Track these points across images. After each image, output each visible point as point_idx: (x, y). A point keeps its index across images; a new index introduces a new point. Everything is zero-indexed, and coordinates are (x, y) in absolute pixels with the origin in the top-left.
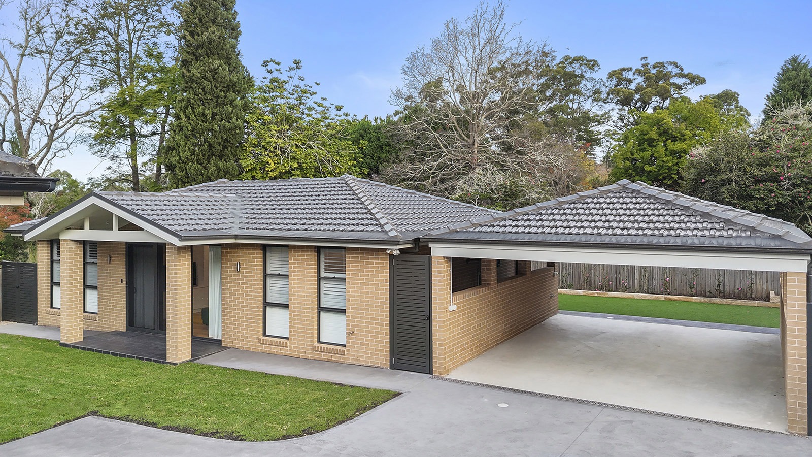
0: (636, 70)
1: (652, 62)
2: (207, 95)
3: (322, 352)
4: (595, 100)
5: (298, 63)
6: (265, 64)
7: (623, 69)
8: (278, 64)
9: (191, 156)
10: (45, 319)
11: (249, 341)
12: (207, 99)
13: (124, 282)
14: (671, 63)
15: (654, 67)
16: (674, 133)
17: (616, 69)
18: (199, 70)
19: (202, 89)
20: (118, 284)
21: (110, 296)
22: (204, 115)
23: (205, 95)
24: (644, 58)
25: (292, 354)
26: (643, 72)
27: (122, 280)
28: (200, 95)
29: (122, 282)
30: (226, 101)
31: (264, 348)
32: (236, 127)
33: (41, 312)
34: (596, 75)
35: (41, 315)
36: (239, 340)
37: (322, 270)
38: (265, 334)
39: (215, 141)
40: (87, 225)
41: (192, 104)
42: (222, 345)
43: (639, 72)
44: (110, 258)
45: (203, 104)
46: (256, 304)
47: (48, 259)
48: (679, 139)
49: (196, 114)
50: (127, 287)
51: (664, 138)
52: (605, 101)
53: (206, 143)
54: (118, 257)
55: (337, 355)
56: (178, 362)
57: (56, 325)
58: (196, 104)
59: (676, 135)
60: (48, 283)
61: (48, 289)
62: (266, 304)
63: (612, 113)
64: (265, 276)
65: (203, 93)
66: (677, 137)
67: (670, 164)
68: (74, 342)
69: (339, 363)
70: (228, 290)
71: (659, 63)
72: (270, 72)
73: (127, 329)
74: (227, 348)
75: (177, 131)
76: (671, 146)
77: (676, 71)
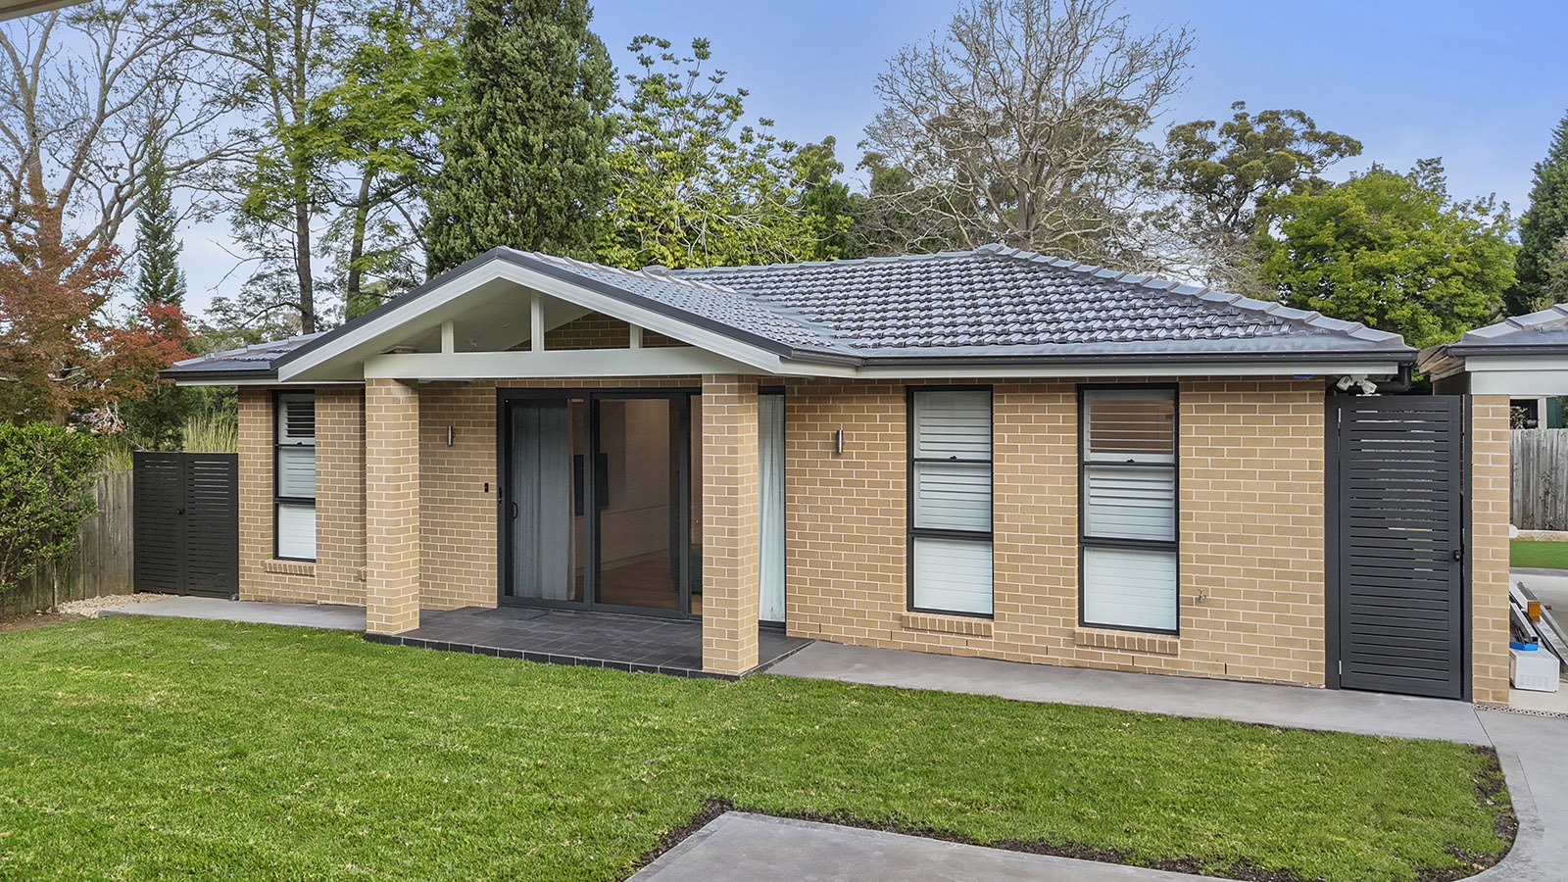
0: (1225, 125)
1: (1253, 111)
2: (533, 101)
3: (1102, 647)
4: (1145, 183)
5: (703, 46)
6: (635, 47)
7: (1198, 125)
8: (664, 45)
9: (500, 235)
10: (263, 584)
11: (872, 624)
12: (533, 111)
13: (493, 491)
14: (1292, 114)
15: (1261, 120)
16: (1368, 234)
17: (1185, 124)
18: (517, 45)
19: (522, 88)
20: (476, 495)
21: (451, 525)
22: (526, 146)
23: (529, 100)
24: (1238, 103)
25: (1005, 654)
26: (1238, 131)
27: (486, 485)
28: (520, 101)
29: (487, 490)
30: (573, 116)
31: (917, 640)
32: (597, 173)
33: (249, 569)
34: (1141, 136)
35: (250, 576)
36: (836, 621)
37: (1087, 445)
38: (911, 607)
39: (552, 203)
40: (448, 340)
41: (501, 120)
42: (787, 635)
43: (1228, 129)
44: (452, 433)
45: (524, 123)
46: (889, 531)
47: (267, 443)
48: (1379, 245)
49: (510, 142)
50: (500, 502)
51: (1347, 245)
52: (1163, 187)
53: (532, 209)
54: (475, 432)
55: (1148, 655)
56: (740, 672)
57: (295, 597)
58: (508, 120)
59: (1373, 238)
60: (268, 500)
61: (267, 514)
62: (915, 534)
63: (1180, 208)
64: (911, 462)
65: (525, 97)
66: (1375, 241)
67: (1364, 295)
68: (402, 631)
69: (1160, 674)
70: (808, 500)
71: (1271, 113)
72: (646, 62)
73: (501, 603)
74: (804, 642)
75: (465, 179)
76: (1367, 258)
77: (1300, 129)
